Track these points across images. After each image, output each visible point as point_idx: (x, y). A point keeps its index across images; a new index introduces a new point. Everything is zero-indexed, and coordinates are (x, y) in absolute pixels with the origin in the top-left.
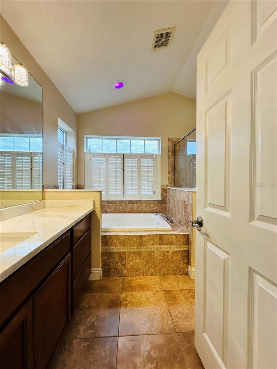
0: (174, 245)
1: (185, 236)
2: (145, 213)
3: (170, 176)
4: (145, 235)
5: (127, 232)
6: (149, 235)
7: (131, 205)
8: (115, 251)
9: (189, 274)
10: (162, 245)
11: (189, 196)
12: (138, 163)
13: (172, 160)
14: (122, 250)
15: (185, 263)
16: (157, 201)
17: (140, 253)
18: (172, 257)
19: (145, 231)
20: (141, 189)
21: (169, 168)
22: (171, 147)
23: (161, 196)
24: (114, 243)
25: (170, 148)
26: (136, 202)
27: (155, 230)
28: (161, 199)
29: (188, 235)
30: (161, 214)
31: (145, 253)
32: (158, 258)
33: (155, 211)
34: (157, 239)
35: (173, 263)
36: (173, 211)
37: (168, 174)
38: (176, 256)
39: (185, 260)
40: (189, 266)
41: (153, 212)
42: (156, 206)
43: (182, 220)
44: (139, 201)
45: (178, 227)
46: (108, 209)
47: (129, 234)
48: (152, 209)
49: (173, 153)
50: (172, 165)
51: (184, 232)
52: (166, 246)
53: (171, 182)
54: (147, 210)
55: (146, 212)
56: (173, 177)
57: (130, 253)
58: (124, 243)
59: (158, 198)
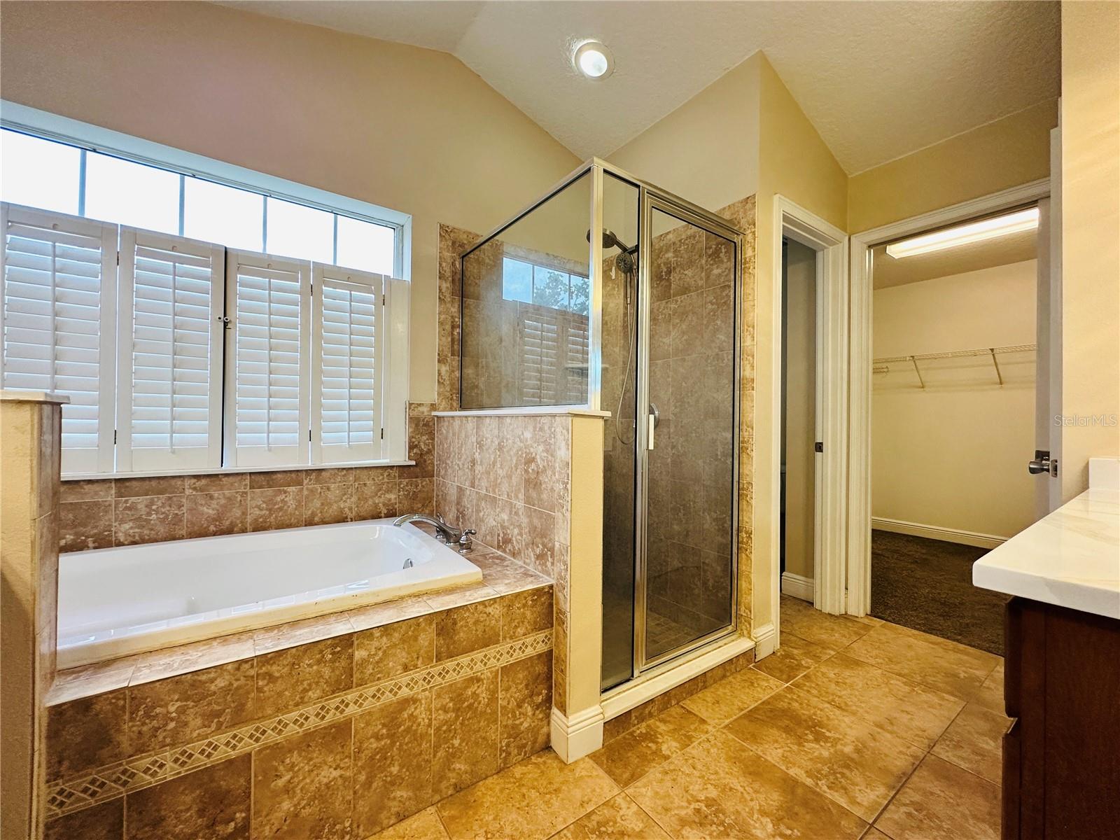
0: (497, 642)
1: (539, 597)
2: (339, 522)
3: (444, 369)
4: (366, 634)
5: (259, 636)
6: (386, 629)
7: (269, 492)
8: (170, 772)
9: (554, 744)
10: (451, 656)
11: (554, 433)
12: (305, 305)
13: (453, 310)
14: (220, 756)
15: (538, 707)
16: (392, 467)
17: (339, 733)
18: (493, 699)
19: (361, 609)
20: (318, 418)
21: (440, 340)
22: (450, 261)
23: (411, 447)
24: (157, 729)
25: (444, 264)
26: (295, 476)
27: (410, 596)
28: (410, 459)
29: (551, 587)
30: (416, 518)
31: (368, 724)
32: (429, 725)
33: (384, 511)
34: (427, 638)
35: (496, 721)
36: (465, 502)
37: (439, 361)
38: (507, 690)
39: (541, 694)
40: (555, 710)
41: (376, 516)
42: (388, 491)
43: (516, 531)
44: (308, 472)
45: (497, 561)
46: (122, 522)
47: (267, 645)
48: (370, 502)
49: (458, 286)
50: (453, 327)
51: (530, 579)
52: (464, 660)
53: (448, 394)
54: (351, 509)
55: (341, 519)
56: (457, 374)
57: (277, 751)
58: (241, 708)
59: (400, 456)
